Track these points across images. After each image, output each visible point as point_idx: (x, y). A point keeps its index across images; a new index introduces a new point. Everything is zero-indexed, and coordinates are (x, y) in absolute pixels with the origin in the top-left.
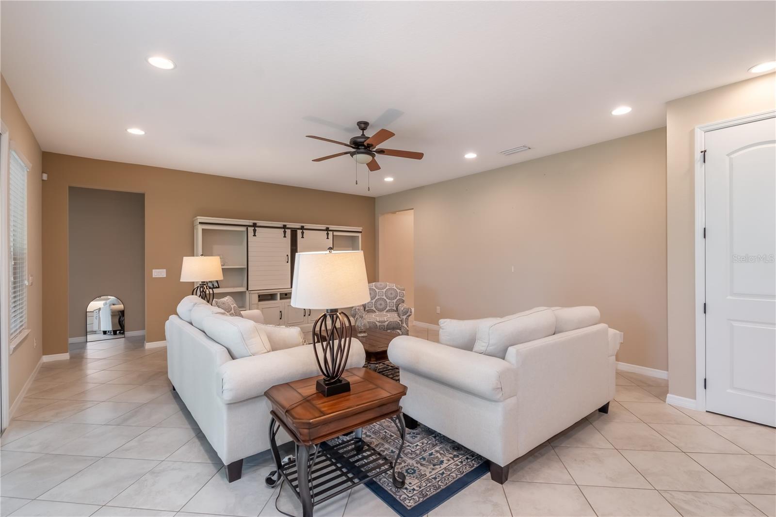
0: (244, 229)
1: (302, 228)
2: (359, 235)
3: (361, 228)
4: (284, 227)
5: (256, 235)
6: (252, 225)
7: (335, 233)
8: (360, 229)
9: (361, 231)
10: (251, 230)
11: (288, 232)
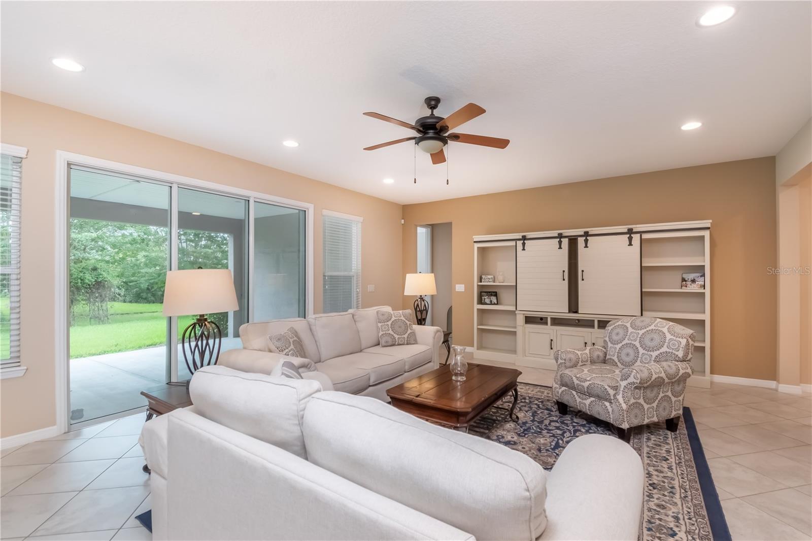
0: (513, 243)
1: (586, 234)
2: (706, 234)
3: (711, 221)
4: (560, 236)
5: (525, 248)
6: (521, 238)
7: (645, 236)
8: (707, 223)
9: (709, 225)
10: (520, 243)
11: (565, 242)
